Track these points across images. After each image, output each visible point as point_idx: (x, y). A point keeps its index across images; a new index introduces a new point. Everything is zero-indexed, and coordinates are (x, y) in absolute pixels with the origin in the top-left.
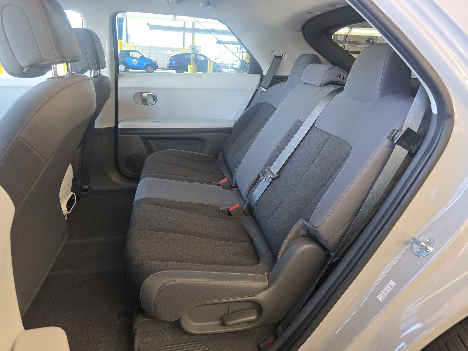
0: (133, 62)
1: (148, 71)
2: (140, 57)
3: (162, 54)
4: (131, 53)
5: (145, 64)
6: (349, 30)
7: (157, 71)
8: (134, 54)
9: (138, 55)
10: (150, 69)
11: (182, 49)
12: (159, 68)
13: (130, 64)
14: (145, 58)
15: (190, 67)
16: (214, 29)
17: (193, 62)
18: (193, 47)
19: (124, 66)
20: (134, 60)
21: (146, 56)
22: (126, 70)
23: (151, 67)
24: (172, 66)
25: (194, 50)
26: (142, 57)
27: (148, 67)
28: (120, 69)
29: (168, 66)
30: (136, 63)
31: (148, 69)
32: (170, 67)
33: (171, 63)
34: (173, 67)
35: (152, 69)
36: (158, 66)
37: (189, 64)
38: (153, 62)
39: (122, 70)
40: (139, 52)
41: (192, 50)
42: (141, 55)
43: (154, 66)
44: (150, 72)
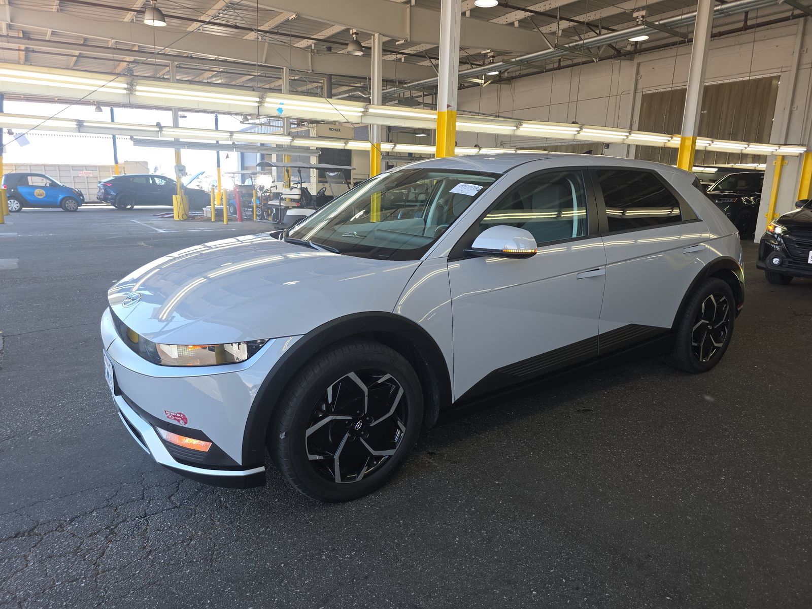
0: (35, 194)
2: (49, 185)
3: (72, 176)
4: (29, 178)
5: (61, 197)
6: (393, 146)
7: (84, 207)
8: (32, 181)
10: (71, 204)
11: (112, 167)
13: (29, 198)
14: (59, 185)
15: (177, 198)
17: (181, 191)
18: (180, 169)
19: (16, 201)
20: (37, 191)
23: (73, 202)
26: (54, 185)
27: (67, 203)
29: (101, 197)
30: (41, 195)
31: (66, 206)
32: (104, 199)
33: (106, 193)
34: (112, 199)
35: (76, 205)
36: (84, 199)
37: (175, 195)
38: (75, 193)
39: (14, 210)
42: (50, 182)
43: (78, 198)
44: (72, 209)
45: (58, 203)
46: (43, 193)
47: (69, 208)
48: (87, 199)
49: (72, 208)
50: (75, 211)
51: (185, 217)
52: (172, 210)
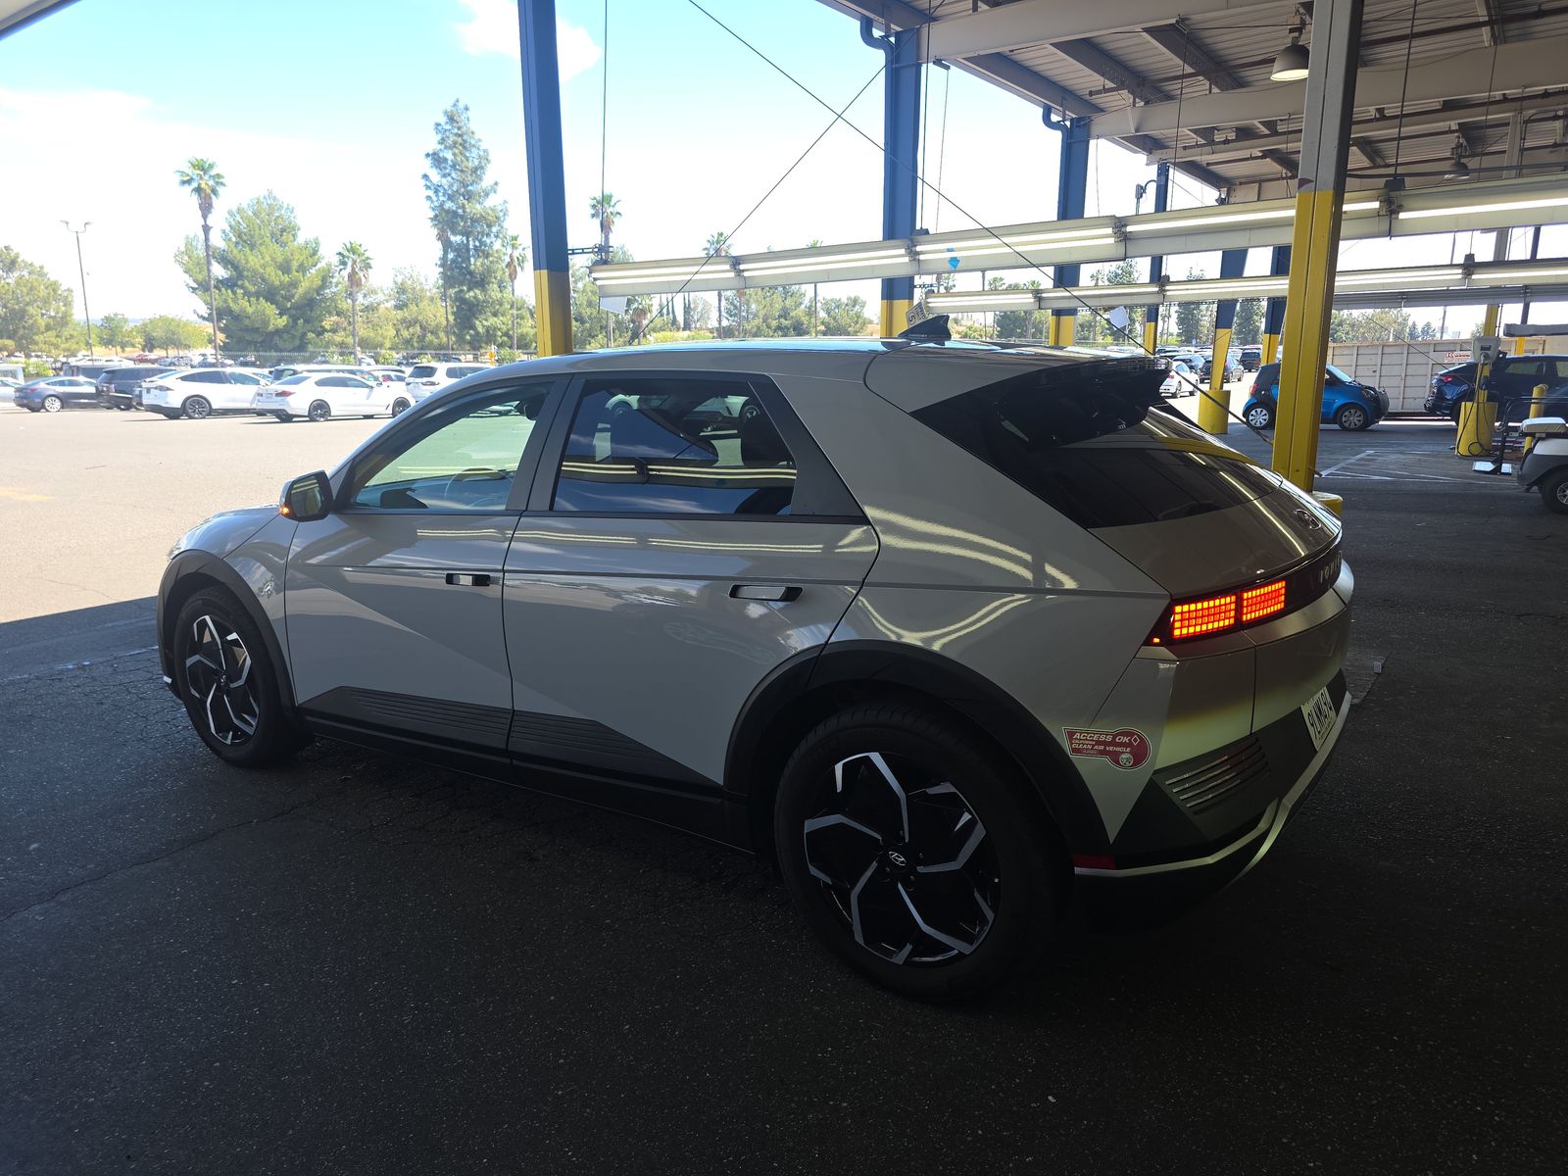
3: (1431, 363)
5: (1339, 402)
10: (1354, 418)
12: (1390, 412)
14: (1344, 382)
15: (1467, 409)
17: (1479, 394)
18: (1486, 344)
19: (1265, 411)
23: (1361, 414)
25: (1488, 352)
26: (1331, 382)
27: (1347, 413)
29: (1430, 404)
31: (1344, 419)
33: (1439, 395)
35: (1361, 418)
36: (1387, 409)
41: (1479, 351)
44: (1359, 426)
45: (1331, 416)
47: (1346, 425)
48: (1394, 406)
49: (1353, 424)
50: (1363, 430)
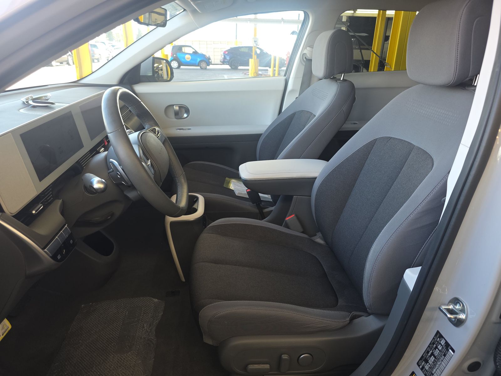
0: (186, 58)
1: (202, 67)
2: (193, 52)
4: (183, 48)
5: (199, 60)
7: (211, 67)
8: (185, 50)
9: (190, 51)
10: (203, 65)
12: (212, 63)
13: (183, 60)
14: (198, 53)
15: (251, 61)
16: (284, 19)
17: (254, 56)
18: (256, 40)
19: (176, 62)
20: (187, 56)
21: (199, 51)
22: (179, 67)
23: (205, 63)
24: (226, 60)
25: (256, 43)
26: (195, 53)
27: (202, 63)
28: (173, 67)
29: (222, 61)
30: (189, 59)
31: (201, 65)
32: (223, 62)
33: (225, 58)
34: (227, 62)
35: (206, 65)
36: (211, 62)
37: (251, 59)
38: (207, 58)
39: (175, 67)
40: (192, 47)
41: (254, 42)
42: (194, 51)
43: (208, 61)
44: (204, 68)
45: (197, 64)
46: (190, 57)
50: (206, 69)
51: (255, 75)
52: (248, 70)
